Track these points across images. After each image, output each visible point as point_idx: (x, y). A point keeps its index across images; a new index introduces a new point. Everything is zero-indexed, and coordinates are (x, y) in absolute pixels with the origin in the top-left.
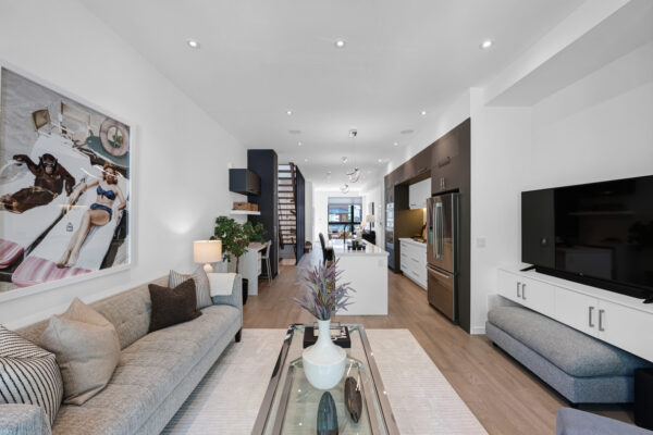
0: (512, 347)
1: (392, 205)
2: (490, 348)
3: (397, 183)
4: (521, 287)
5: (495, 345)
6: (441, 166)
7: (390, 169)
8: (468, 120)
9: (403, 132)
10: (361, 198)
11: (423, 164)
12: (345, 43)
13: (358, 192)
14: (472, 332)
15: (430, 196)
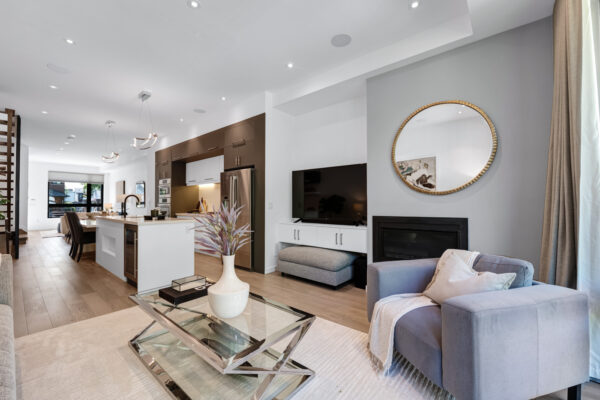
0: (297, 270)
1: (169, 181)
2: (280, 278)
3: (174, 159)
4: (297, 233)
5: (283, 275)
6: (235, 146)
7: (165, 144)
8: (263, 116)
9: (196, 111)
10: (103, 175)
11: (213, 143)
12: (199, 5)
13: (97, 168)
14: (266, 272)
15: (223, 171)
